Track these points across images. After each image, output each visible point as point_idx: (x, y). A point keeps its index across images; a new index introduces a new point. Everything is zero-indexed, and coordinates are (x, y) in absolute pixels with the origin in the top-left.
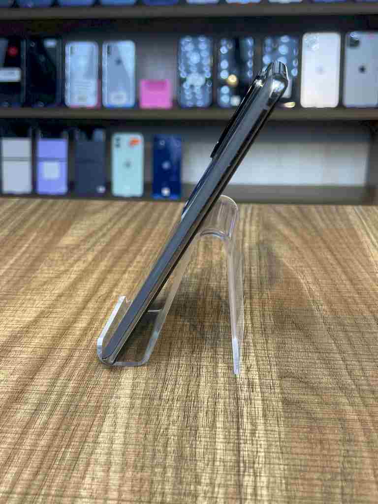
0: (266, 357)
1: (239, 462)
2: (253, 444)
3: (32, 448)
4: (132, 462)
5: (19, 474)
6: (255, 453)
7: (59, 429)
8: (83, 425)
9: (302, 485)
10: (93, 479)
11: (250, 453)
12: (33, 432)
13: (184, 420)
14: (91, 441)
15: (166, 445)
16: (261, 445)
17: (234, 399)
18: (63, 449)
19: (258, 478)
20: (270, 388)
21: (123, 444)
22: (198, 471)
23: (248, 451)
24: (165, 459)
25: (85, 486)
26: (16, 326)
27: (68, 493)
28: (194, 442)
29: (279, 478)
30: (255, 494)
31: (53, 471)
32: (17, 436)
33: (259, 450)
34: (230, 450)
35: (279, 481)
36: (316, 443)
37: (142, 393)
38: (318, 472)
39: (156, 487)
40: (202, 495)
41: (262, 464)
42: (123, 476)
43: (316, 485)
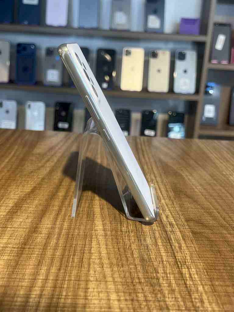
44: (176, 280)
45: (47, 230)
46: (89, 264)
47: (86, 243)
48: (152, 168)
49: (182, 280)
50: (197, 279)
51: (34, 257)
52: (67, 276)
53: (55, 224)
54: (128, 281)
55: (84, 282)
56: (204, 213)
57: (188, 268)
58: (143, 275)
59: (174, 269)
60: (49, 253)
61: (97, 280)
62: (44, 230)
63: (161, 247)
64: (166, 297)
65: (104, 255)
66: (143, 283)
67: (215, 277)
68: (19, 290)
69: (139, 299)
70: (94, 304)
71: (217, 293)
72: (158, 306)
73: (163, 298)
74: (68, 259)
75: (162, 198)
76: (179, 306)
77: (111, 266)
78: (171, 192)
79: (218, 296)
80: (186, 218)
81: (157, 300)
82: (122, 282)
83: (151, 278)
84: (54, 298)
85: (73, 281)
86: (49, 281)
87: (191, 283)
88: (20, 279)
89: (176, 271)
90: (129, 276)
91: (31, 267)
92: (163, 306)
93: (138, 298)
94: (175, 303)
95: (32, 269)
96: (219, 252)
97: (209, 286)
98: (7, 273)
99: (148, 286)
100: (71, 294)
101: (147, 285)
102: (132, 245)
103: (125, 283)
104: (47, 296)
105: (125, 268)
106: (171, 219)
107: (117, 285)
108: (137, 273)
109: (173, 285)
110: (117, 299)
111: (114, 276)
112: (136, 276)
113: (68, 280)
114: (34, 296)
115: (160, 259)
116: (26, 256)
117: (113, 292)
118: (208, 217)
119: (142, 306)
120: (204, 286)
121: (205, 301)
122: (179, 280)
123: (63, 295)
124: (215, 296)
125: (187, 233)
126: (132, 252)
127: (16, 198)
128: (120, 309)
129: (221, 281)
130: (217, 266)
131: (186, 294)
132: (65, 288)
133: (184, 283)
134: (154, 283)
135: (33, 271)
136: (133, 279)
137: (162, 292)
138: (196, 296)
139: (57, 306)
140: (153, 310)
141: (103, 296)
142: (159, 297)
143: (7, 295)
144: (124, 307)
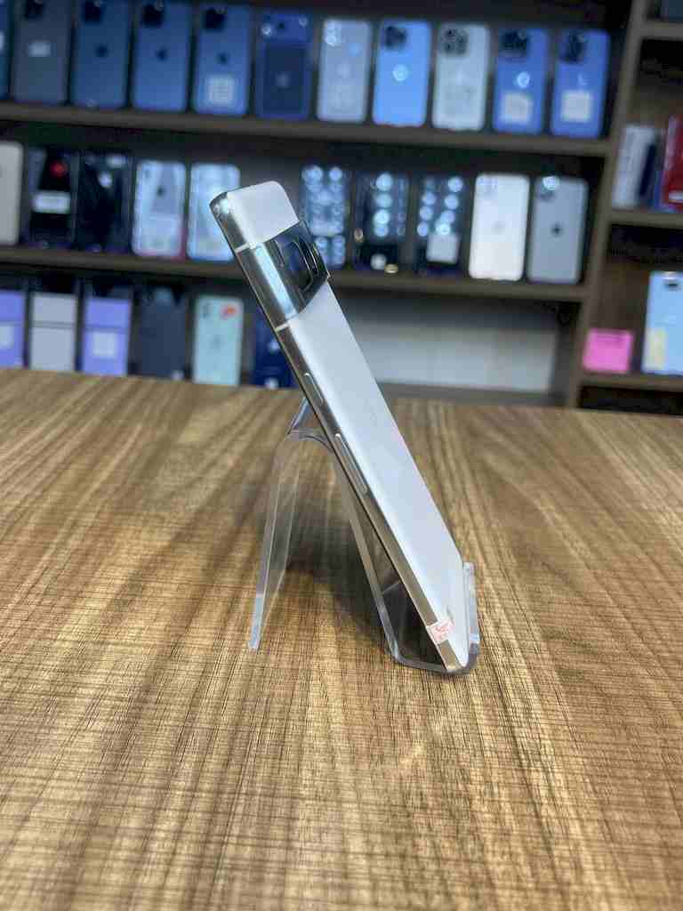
0: (518, 609)
2: (531, 728)
3: (212, 726)
4: (364, 749)
5: (201, 763)
6: (538, 741)
7: (244, 700)
8: (279, 695)
9: (615, 785)
10: (313, 772)
11: (530, 741)
12: (208, 703)
13: (424, 694)
14: (297, 718)
15: (407, 727)
17: (488, 665)
18: (258, 729)
19: (551, 774)
20: (536, 653)
21: (345, 724)
22: (463, 764)
23: (527, 737)
25: (304, 782)
26: (145, 552)
27: (282, 792)
29: (580, 776)
30: (552, 797)
31: (251, 760)
32: (184, 708)
33: (542, 736)
34: (501, 736)
35: (581, 780)
36: (619, 729)
37: (354, 652)
38: (631, 768)
39: (408, 785)
40: (478, 797)
41: (551, 755)
42: (357, 769)
43: (634, 787)
44: (514, 802)
45: (202, 652)
46: (300, 751)
47: (296, 692)
48: (464, 489)
49: (528, 803)
50: (568, 803)
51: (168, 728)
52: (245, 783)
53: (221, 637)
54: (393, 802)
55: (285, 800)
56: (591, 618)
57: (545, 770)
58: (431, 786)
59: (509, 773)
60: (204, 716)
61: (317, 798)
62: (195, 651)
63: (479, 709)
64: (488, 851)
65: (338, 725)
66: (432, 810)
67: (614, 798)
68: (128, 818)
69: (421, 853)
70: (308, 863)
71: (617, 846)
72: (467, 874)
73: (480, 854)
74: (249, 736)
75: (485, 571)
76: (518, 879)
77: (354, 758)
78: (509, 556)
79: (618, 853)
80: (544, 628)
81: (463, 856)
82: (380, 804)
83: (452, 797)
84: (210, 842)
85: (258, 798)
86: (199, 794)
87: (553, 814)
88: (131, 785)
89: (515, 778)
90: (397, 788)
91: (159, 753)
92: (480, 875)
93: (418, 850)
94: (510, 868)
95: (161, 759)
96: (625, 726)
97: (596, 824)
98: (102, 767)
99: (442, 818)
100: (252, 833)
101: (442, 815)
102: (408, 701)
103: (387, 808)
104: (194, 837)
105: (389, 764)
106: (508, 630)
107: (367, 814)
108: (417, 781)
109: (507, 817)
110: (366, 851)
111: (359, 787)
112: (414, 790)
113: (246, 794)
114: (162, 835)
115: (475, 744)
116: (149, 724)
117: (355, 831)
118: (601, 629)
119: (427, 875)
120: (585, 824)
121: (585, 866)
122: (521, 803)
123: (233, 836)
124: (611, 852)
125: (545, 672)
126: (408, 721)
127: (132, 562)
128: (371, 879)
129: (627, 811)
130: (620, 767)
131: (538, 843)
132: (238, 814)
133: (533, 814)
134: (458, 811)
135: (163, 764)
136: (406, 796)
137: (478, 836)
138: (564, 850)
139: (218, 864)
140: (453, 885)
141: (330, 840)
142: (469, 851)
143: (97, 829)
144: (381, 875)
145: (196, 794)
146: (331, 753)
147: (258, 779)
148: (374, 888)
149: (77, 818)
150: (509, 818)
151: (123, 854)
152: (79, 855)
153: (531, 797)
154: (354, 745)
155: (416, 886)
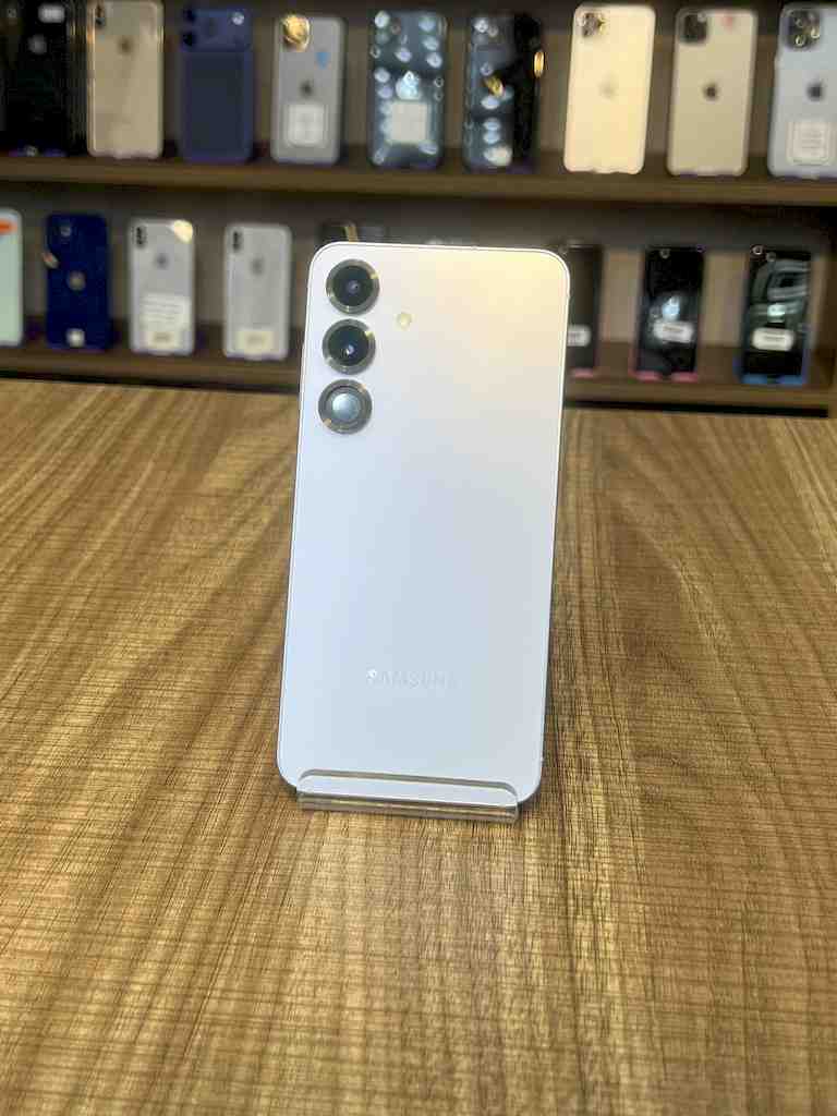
0: (610, 718)
1: (566, 899)
2: (589, 869)
3: (207, 867)
4: (382, 894)
5: (188, 911)
6: (594, 884)
7: (248, 836)
8: (290, 830)
9: (676, 936)
10: (318, 920)
11: (586, 885)
12: (205, 840)
14: (308, 856)
15: (439, 867)
16: (603, 870)
17: (555, 791)
18: (260, 871)
19: (600, 924)
20: (620, 775)
21: (365, 864)
22: (497, 910)
23: (581, 879)
24: (439, 889)
25: (305, 931)
26: (145, 650)
27: (278, 941)
28: (487, 863)
29: (635, 926)
30: (595, 948)
31: (247, 905)
32: (176, 847)
33: (600, 878)
34: (549, 877)
35: (636, 930)
36: (700, 870)
38: (702, 916)
39: (426, 934)
40: (506, 949)
41: (606, 901)
42: (369, 917)
43: (699, 938)
44: (548, 955)
45: (204, 778)
46: (306, 896)
47: (311, 828)
49: (565, 956)
50: (612, 956)
51: (155, 869)
52: (237, 932)
53: (229, 759)
54: (405, 952)
55: (281, 951)
57: (594, 920)
58: (453, 935)
59: (549, 921)
60: (199, 856)
61: (317, 948)
62: (195, 778)
63: (530, 845)
64: (504, 1008)
65: (356, 866)
66: (449, 962)
67: (670, 952)
68: (102, 970)
69: (426, 1009)
70: (297, 1018)
71: (658, 1004)
72: (475, 1033)
73: (495, 1011)
74: (248, 878)
76: (532, 1038)
77: (368, 904)
78: (618, 645)
79: (657, 1012)
80: (639, 743)
81: (474, 1014)
82: (389, 956)
83: (476, 946)
84: (191, 996)
85: (249, 948)
86: (185, 944)
87: (590, 968)
88: (107, 935)
89: (555, 927)
90: (413, 938)
91: (142, 899)
92: (489, 1034)
93: (424, 1005)
94: (526, 1027)
95: (144, 905)
96: (709, 867)
97: (640, 980)
98: (76, 914)
99: (459, 972)
100: (240, 986)
101: (459, 967)
103: (397, 960)
104: (173, 990)
105: (408, 910)
106: (591, 746)
107: (372, 966)
108: (438, 931)
109: (535, 971)
110: (363, 1006)
111: (368, 936)
112: (432, 939)
113: (237, 944)
114: (138, 988)
115: (516, 887)
116: (134, 866)
117: (355, 984)
118: (713, 744)
119: (429, 1032)
120: (627, 979)
121: (614, 1026)
122: (557, 955)
123: (217, 989)
124: (649, 1012)
125: (626, 800)
126: (441, 860)
128: (364, 1036)
129: (681, 966)
130: (688, 916)
131: (566, 1000)
132: (226, 966)
133: (567, 968)
134: (479, 964)
135: (146, 911)
136: (421, 947)
137: (497, 992)
138: (594, 1008)
139: (197, 1018)
140: (456, 1044)
141: (325, 995)
142: (483, 1008)
143: (68, 982)
144: (376, 1032)
145: (181, 944)
146: (341, 899)
147: (254, 926)
148: (366, 1045)
149: (46, 970)
150: (537, 974)
151: (93, 1008)
152: (47, 1007)
153: (570, 949)
154: (371, 888)
155: (414, 1044)
